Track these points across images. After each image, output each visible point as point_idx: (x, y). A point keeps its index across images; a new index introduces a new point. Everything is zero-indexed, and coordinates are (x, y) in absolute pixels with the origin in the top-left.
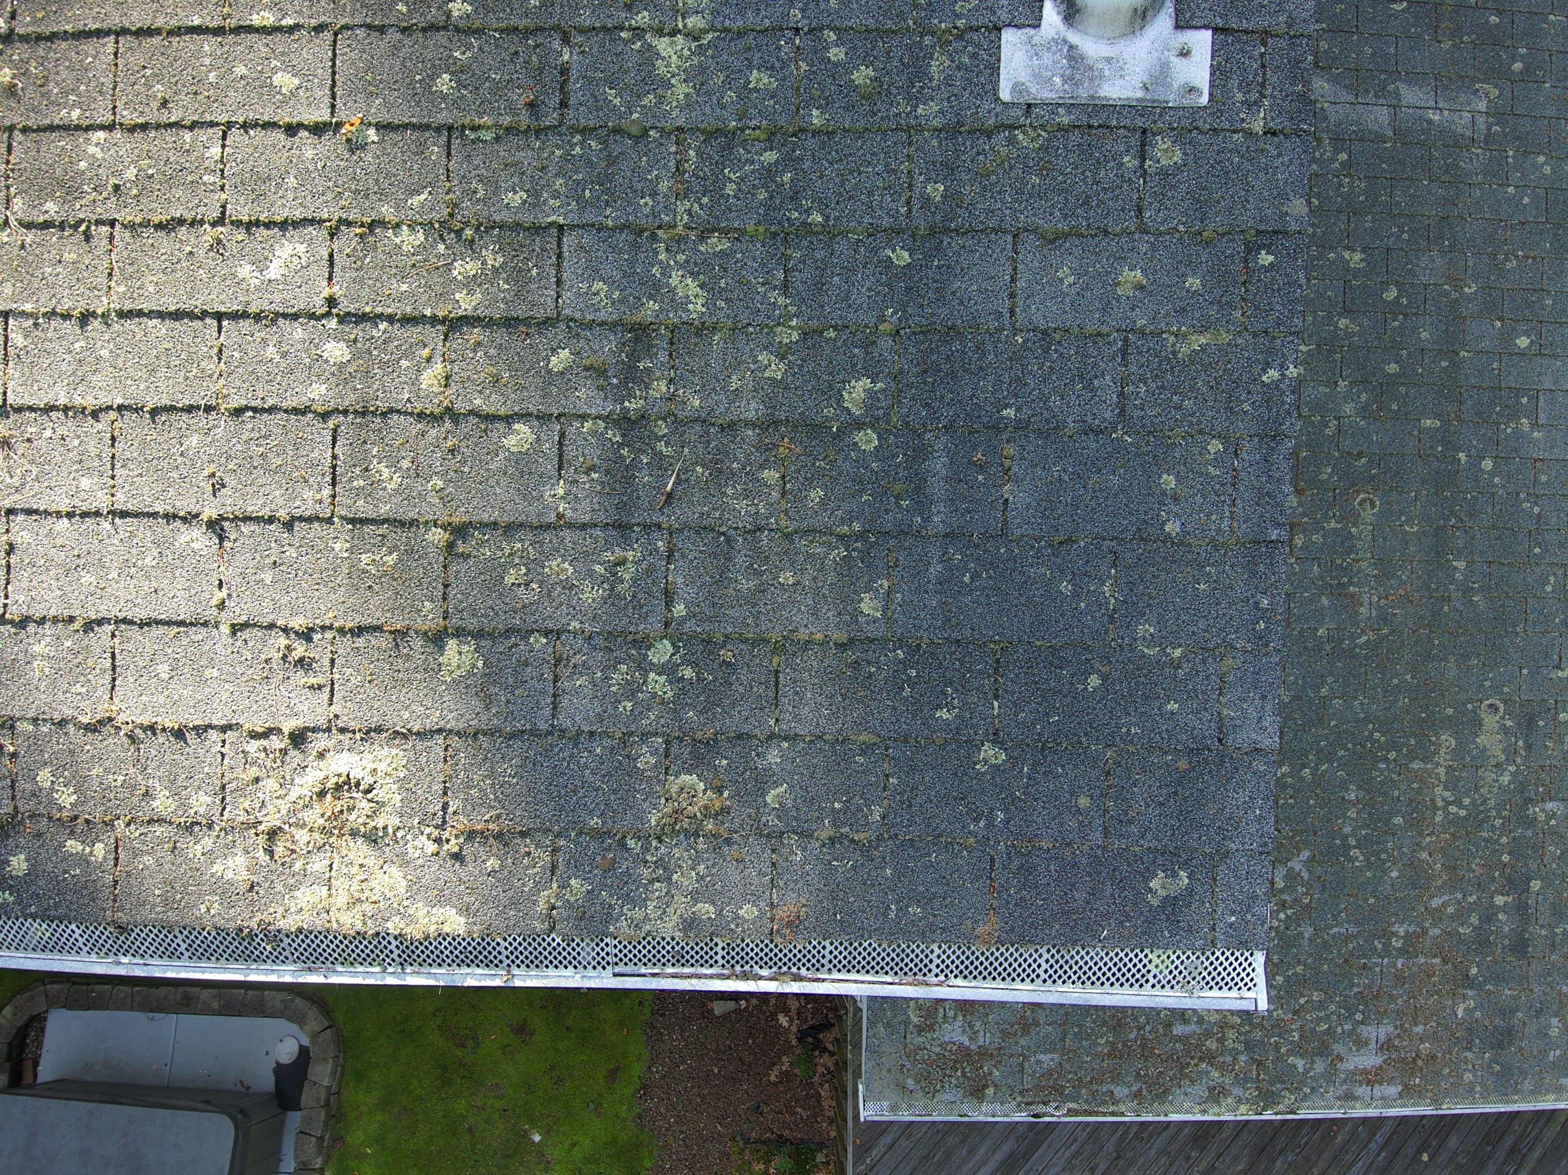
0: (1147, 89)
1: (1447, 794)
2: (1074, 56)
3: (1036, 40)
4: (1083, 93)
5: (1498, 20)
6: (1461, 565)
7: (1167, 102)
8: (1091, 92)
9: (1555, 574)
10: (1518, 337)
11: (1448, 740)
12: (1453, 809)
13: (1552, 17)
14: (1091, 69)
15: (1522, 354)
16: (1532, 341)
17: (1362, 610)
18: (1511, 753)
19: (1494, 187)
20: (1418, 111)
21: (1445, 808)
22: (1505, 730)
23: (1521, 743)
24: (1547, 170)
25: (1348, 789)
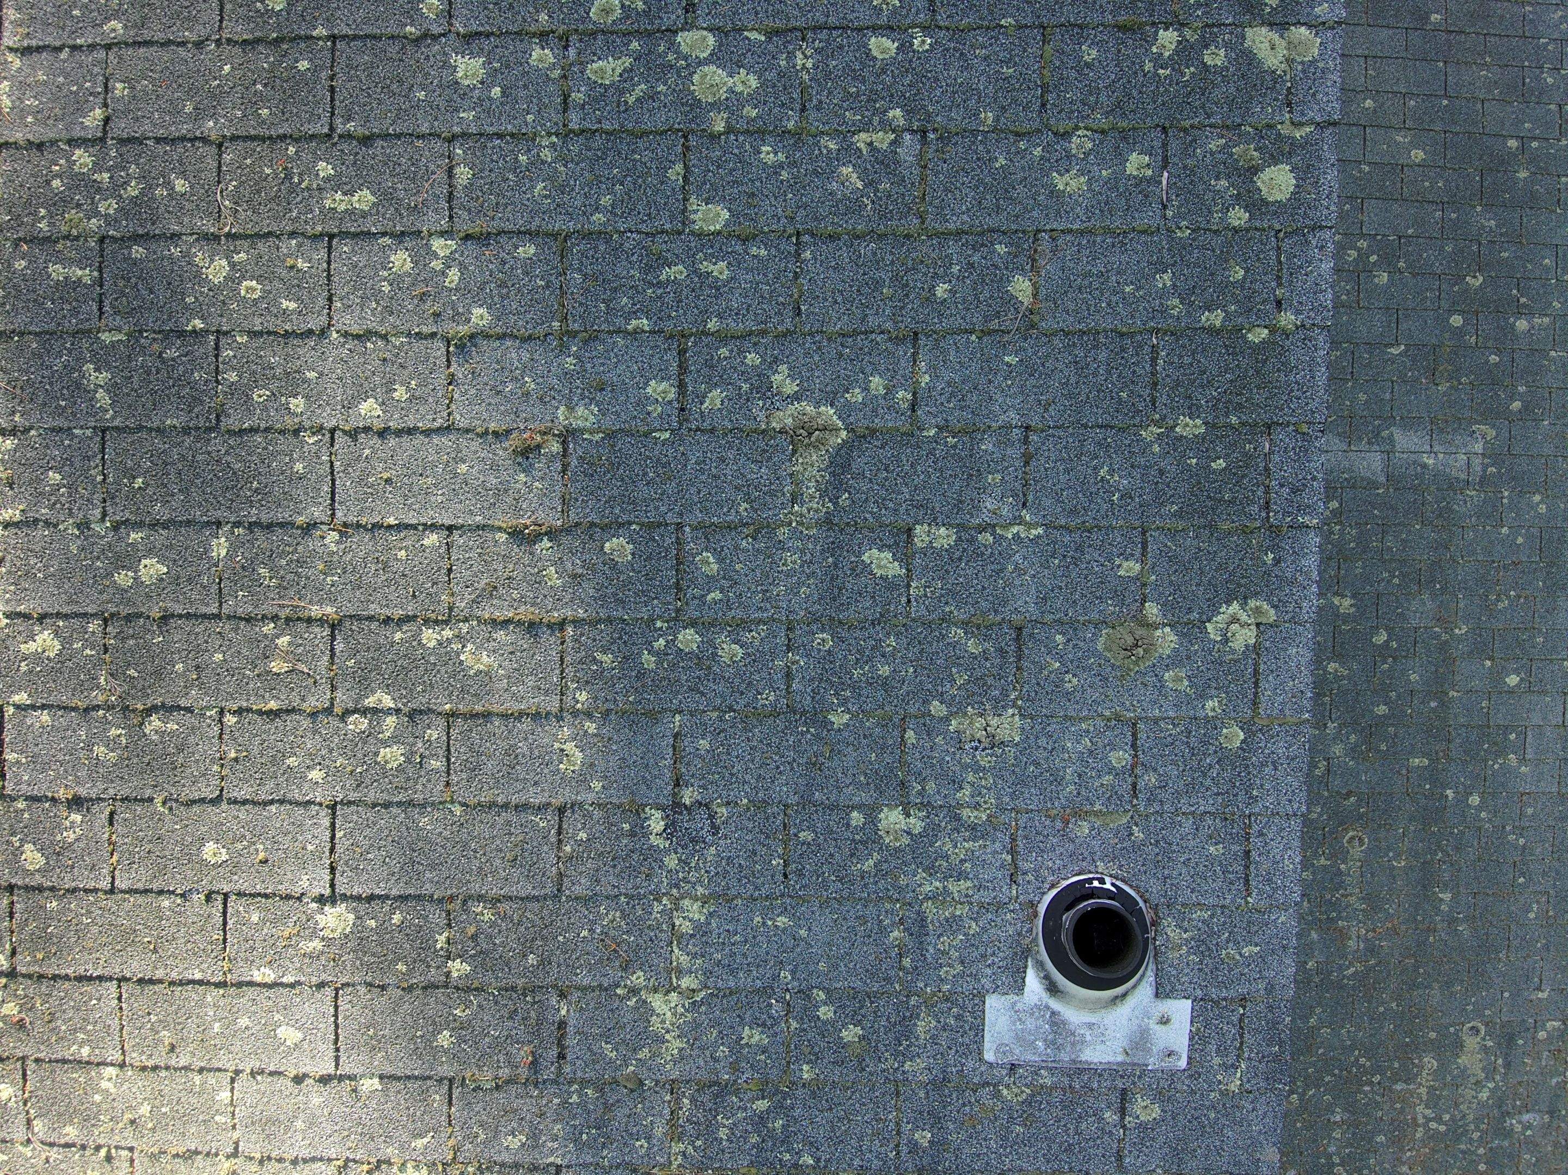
0: (1127, 1053)
1: (1428, 1112)
2: (1056, 1021)
3: (1019, 1006)
4: (1065, 1057)
5: (1498, 359)
6: (1447, 896)
7: (1147, 1065)
8: (1073, 1056)
9: (1538, 902)
10: (1508, 675)
11: (1429, 1062)
12: (1433, 1125)
13: (1553, 353)
14: (1073, 1034)
15: (1511, 692)
16: (1522, 679)
17: (1351, 943)
18: (1490, 1072)
19: (1488, 528)
20: (1412, 456)
21: (1425, 1125)
22: (1485, 1049)
23: (1500, 1061)
25: (1334, 1112)
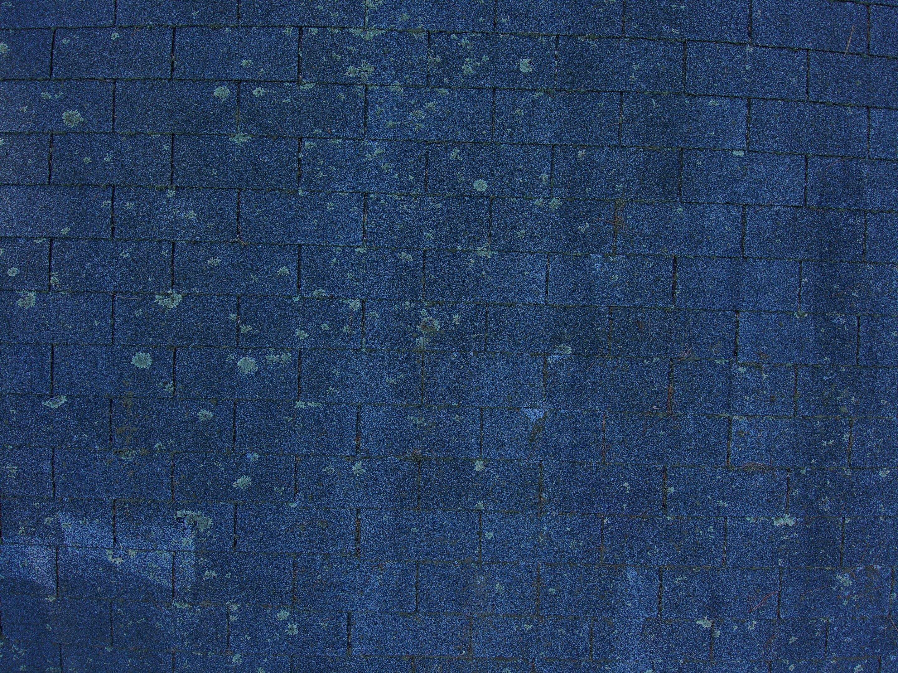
24: (293, 629)
